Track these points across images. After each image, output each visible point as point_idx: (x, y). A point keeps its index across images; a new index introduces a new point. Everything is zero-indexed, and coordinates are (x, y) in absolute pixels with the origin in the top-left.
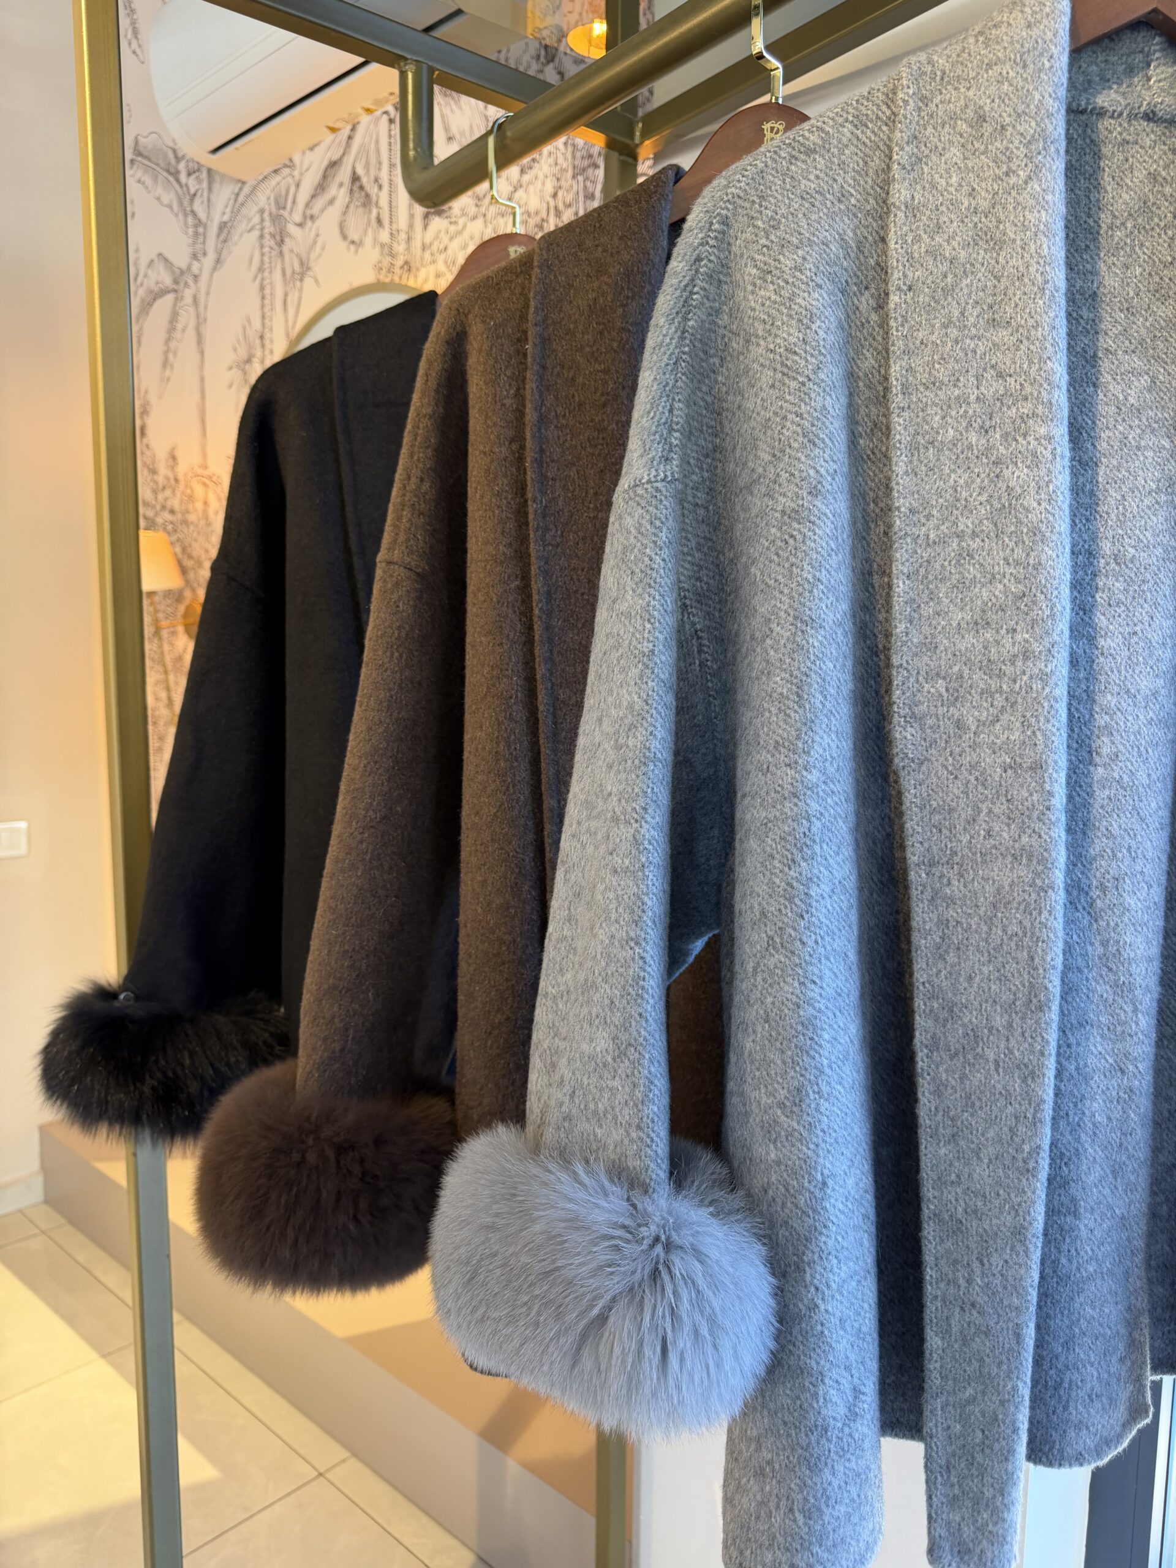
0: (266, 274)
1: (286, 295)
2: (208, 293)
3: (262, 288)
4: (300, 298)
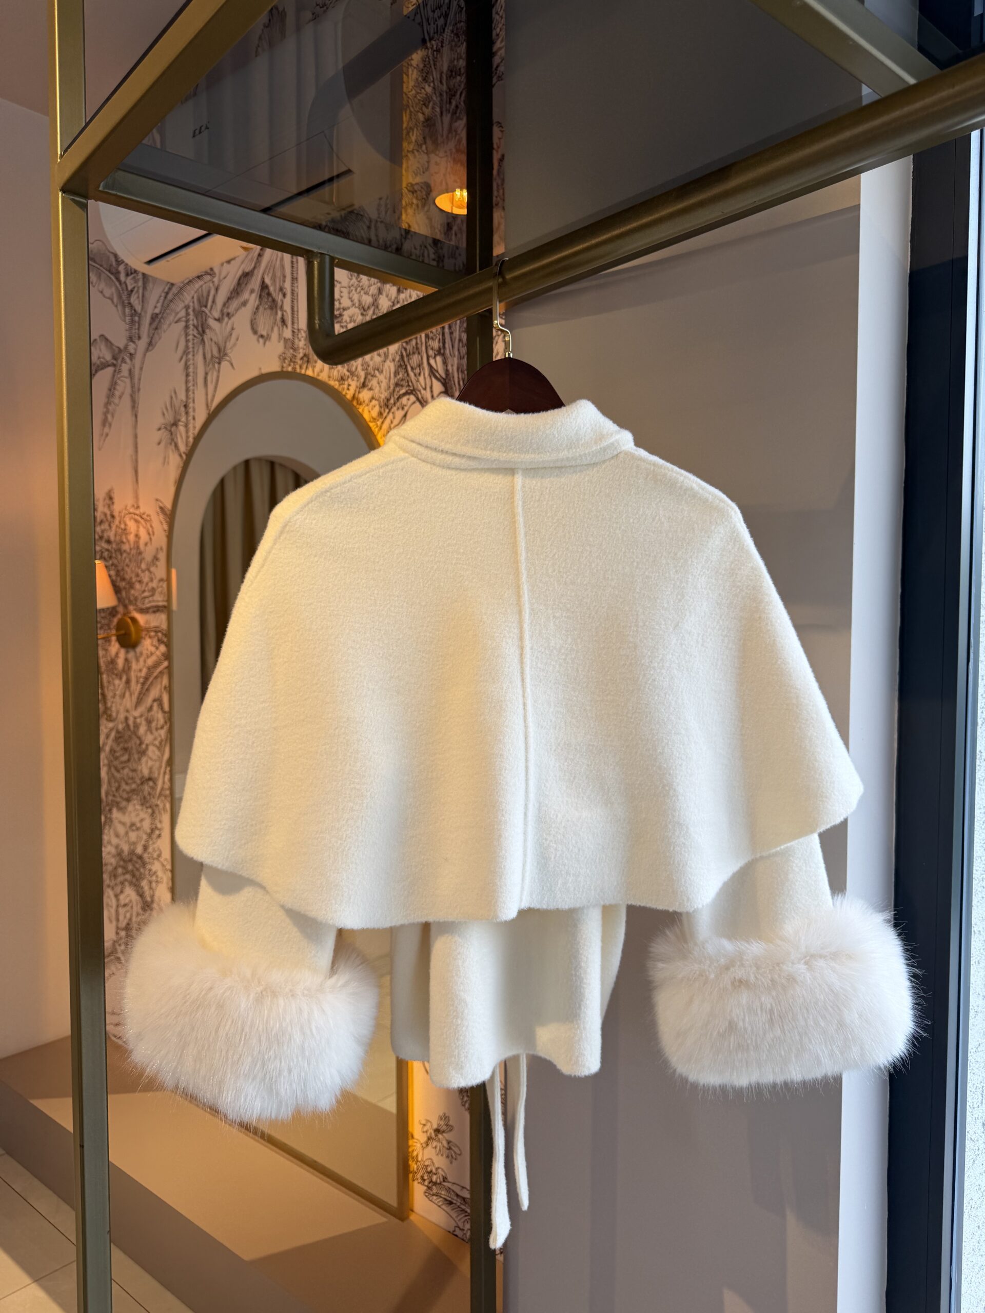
0: (190, 356)
1: (206, 374)
2: (141, 369)
3: (187, 367)
4: (218, 377)
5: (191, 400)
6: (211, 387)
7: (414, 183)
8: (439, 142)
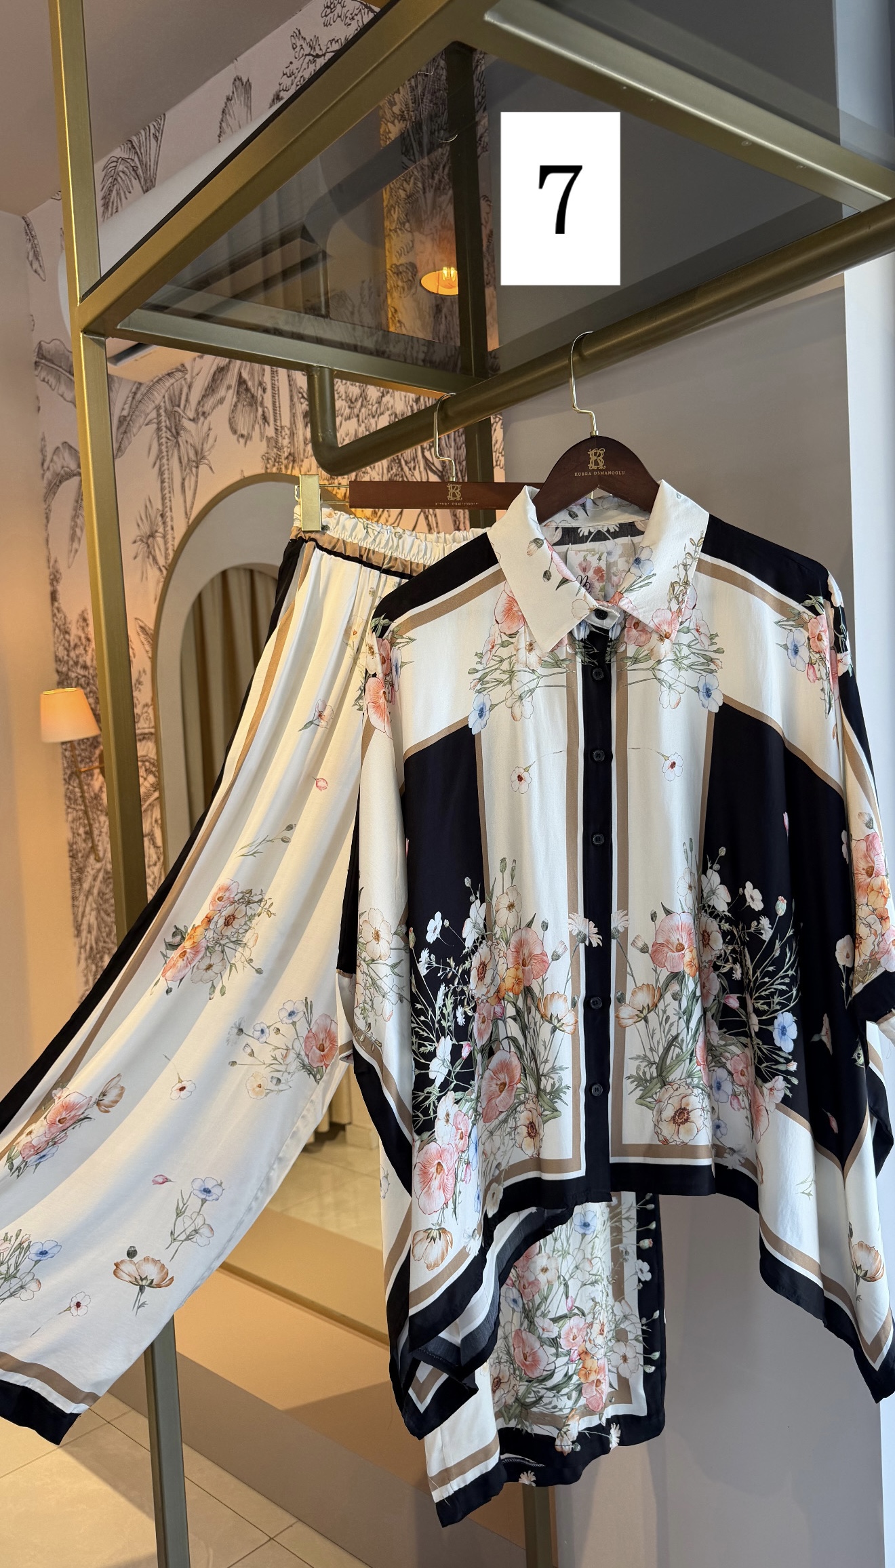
0: (164, 461)
3: (161, 473)
4: (197, 482)
5: (168, 509)
6: (189, 494)
7: (398, 264)
8: (423, 219)
